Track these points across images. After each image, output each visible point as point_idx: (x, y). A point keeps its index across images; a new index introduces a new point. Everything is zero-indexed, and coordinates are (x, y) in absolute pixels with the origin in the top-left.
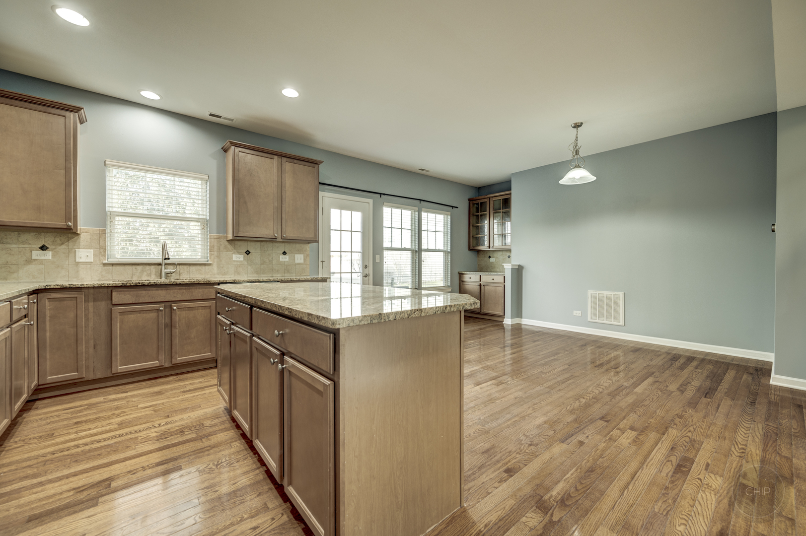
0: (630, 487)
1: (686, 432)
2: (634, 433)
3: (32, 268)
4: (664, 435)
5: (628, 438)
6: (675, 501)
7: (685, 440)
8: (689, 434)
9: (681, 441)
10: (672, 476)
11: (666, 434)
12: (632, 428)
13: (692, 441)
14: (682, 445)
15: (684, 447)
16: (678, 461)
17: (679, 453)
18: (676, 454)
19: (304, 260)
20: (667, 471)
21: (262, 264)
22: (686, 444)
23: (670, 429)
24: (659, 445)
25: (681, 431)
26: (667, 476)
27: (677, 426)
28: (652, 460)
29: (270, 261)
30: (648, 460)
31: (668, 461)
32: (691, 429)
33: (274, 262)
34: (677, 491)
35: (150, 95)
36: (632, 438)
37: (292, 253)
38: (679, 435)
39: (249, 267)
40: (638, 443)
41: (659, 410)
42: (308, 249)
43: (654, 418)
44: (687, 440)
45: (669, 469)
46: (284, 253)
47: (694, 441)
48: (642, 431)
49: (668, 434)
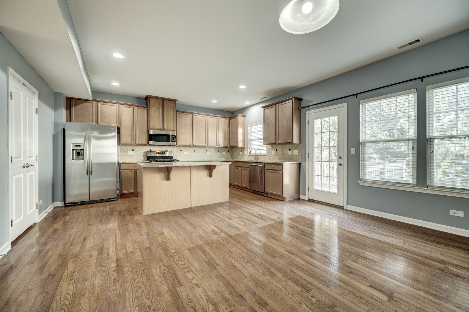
0: (114, 235)
1: (106, 269)
2: (129, 251)
3: (240, 156)
4: (116, 259)
5: (129, 247)
6: (100, 239)
7: (105, 263)
8: (104, 269)
9: (107, 261)
10: (103, 245)
11: (115, 260)
12: (132, 252)
13: (101, 266)
14: (105, 259)
15: (104, 259)
16: (104, 251)
17: (105, 254)
18: (106, 253)
19: (298, 153)
20: (106, 245)
21: (281, 155)
22: (103, 261)
23: (115, 265)
24: (115, 252)
25: (109, 268)
26: (105, 244)
27: (113, 270)
28: (114, 245)
29: (284, 154)
30: (115, 244)
31: (107, 249)
32: (104, 274)
33: (286, 154)
34: (100, 242)
35: (247, 103)
36: (128, 248)
37: (293, 149)
38: (109, 265)
39: (277, 157)
40: (124, 248)
41: (132, 277)
42: (301, 147)
43: (129, 267)
44: (104, 265)
45: (106, 246)
46: (290, 150)
47: (100, 266)
48: (127, 254)
49: (115, 261)
